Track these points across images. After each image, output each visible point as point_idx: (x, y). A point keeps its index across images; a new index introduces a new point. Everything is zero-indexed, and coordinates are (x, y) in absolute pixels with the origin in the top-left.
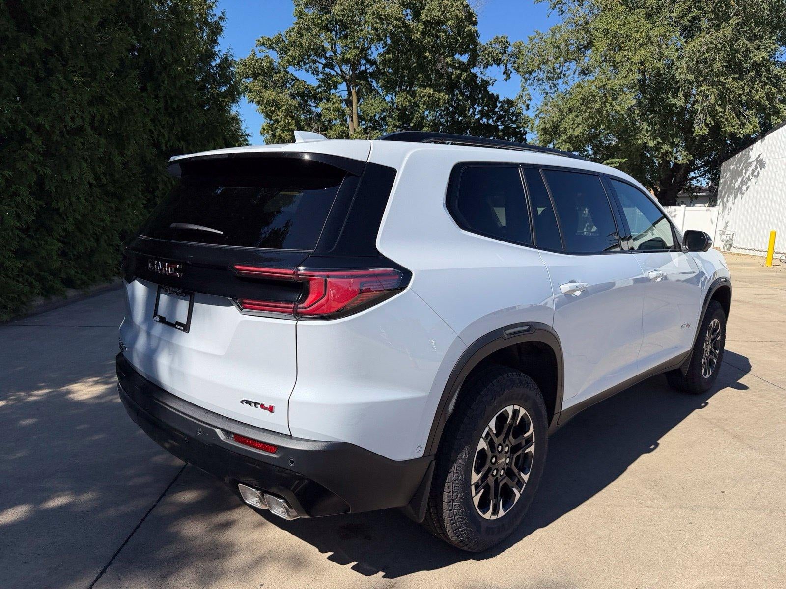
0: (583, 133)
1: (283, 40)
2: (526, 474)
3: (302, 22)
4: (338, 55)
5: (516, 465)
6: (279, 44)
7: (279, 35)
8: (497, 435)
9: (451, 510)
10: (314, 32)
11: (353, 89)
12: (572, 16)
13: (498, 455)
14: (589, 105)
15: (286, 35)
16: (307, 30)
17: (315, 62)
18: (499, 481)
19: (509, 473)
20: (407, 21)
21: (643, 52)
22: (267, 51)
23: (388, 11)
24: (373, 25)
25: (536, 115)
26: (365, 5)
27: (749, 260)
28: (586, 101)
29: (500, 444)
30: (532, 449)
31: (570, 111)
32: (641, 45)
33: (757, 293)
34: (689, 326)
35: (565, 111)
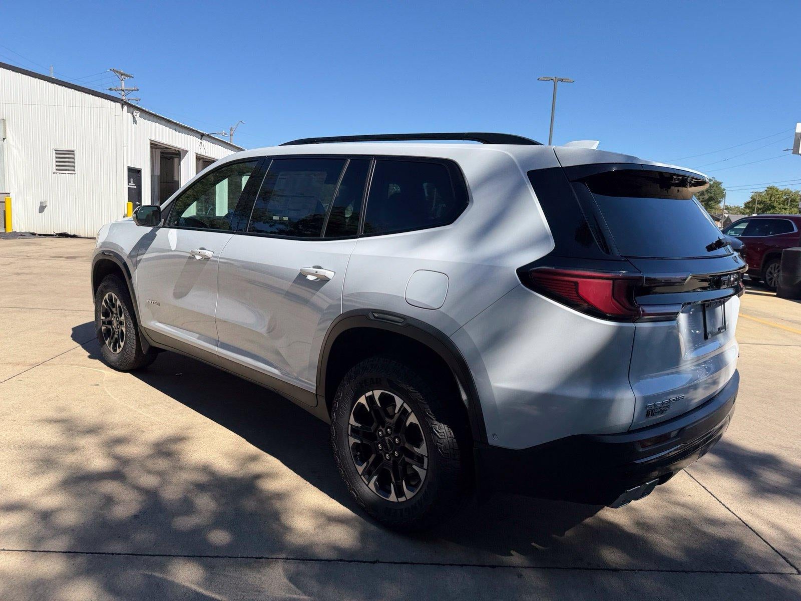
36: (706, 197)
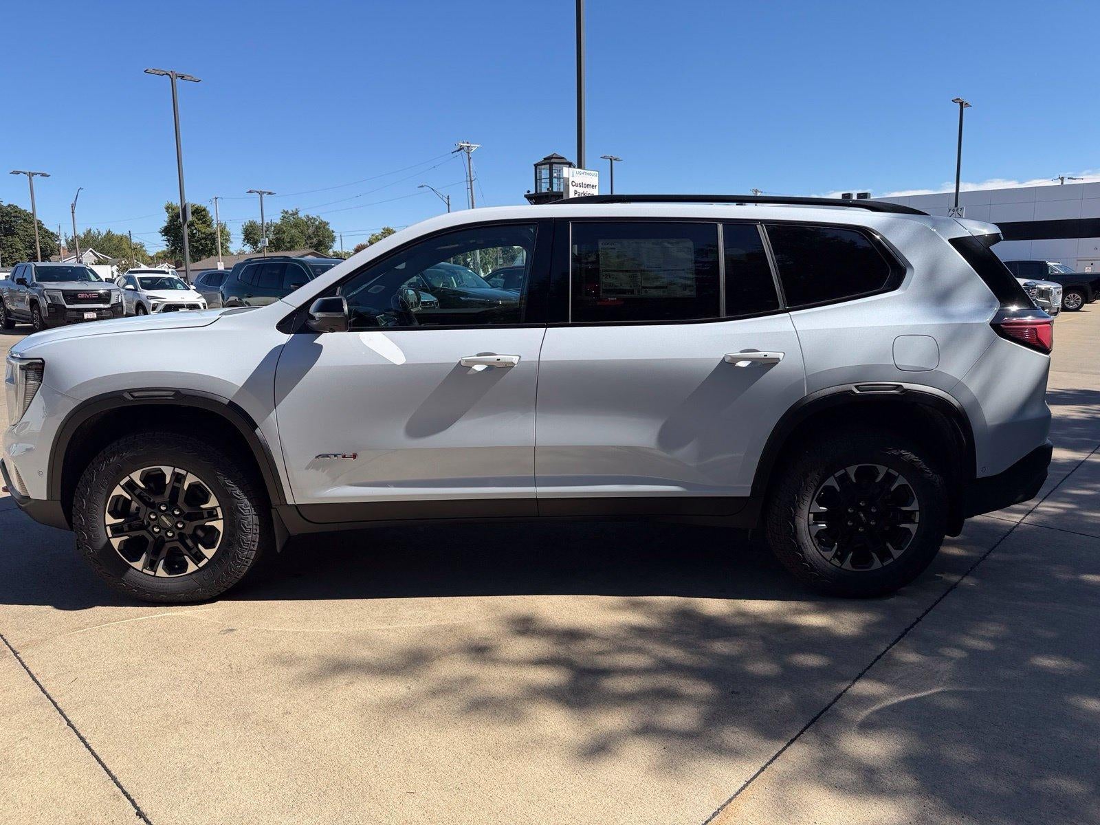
36: (315, 241)
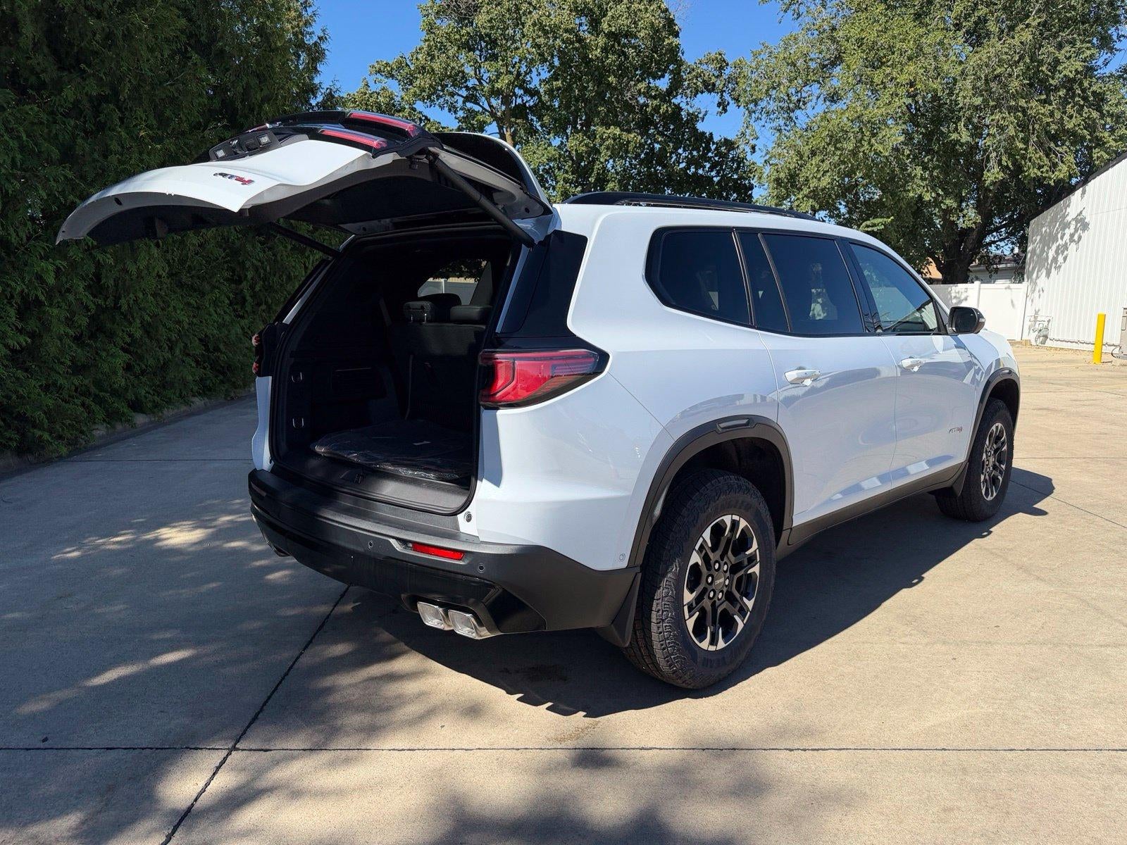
0: (832, 184)
1: (407, 65)
2: (749, 600)
3: (434, 39)
4: (485, 84)
5: (738, 588)
6: (401, 71)
7: (402, 57)
8: (714, 549)
9: (660, 633)
10: (451, 53)
11: (507, 131)
12: (812, 21)
13: (716, 574)
14: (838, 145)
15: (411, 58)
16: (440, 49)
17: (452, 95)
18: (717, 604)
19: (729, 597)
20: (581, 34)
21: (912, 68)
22: (386, 80)
23: (555, 20)
24: (534, 40)
25: (765, 161)
26: (521, 12)
27: (1070, 356)
28: (835, 140)
29: (716, 562)
30: (756, 569)
31: (813, 153)
32: (910, 59)
33: (1075, 398)
34: (960, 429)
35: (806, 155)
